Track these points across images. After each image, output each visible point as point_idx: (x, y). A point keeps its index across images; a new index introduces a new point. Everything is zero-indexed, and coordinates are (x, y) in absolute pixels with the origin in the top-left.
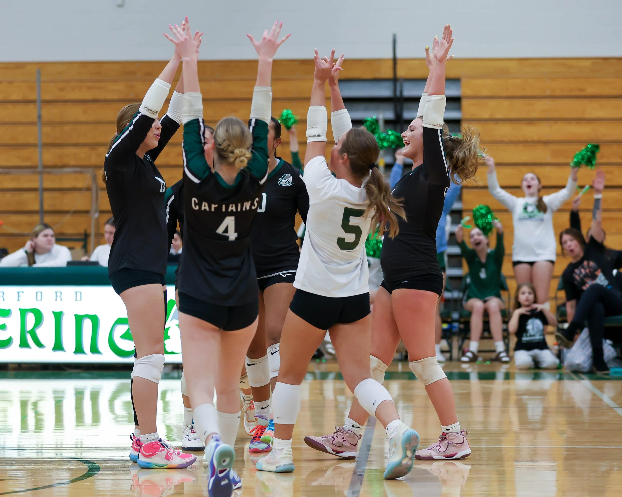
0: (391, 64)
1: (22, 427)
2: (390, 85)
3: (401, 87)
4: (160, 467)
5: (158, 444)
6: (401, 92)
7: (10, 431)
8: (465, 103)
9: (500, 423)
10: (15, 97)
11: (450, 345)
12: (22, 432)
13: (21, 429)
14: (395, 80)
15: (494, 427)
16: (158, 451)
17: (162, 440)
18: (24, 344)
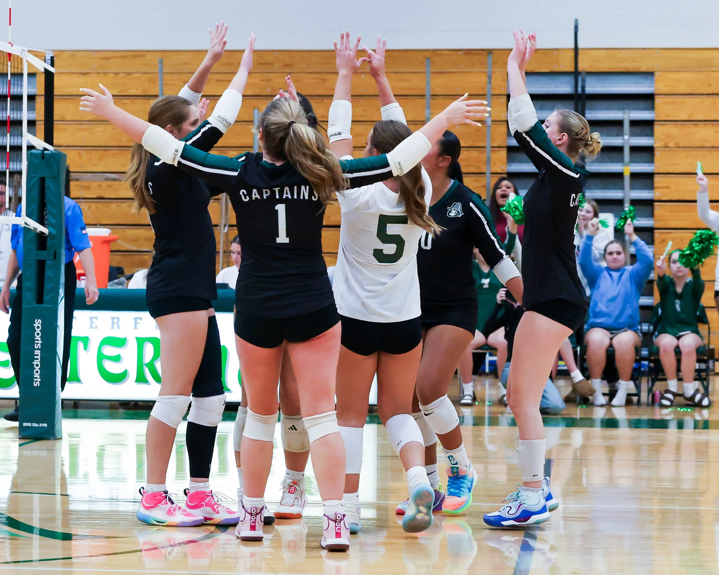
0: (572, 54)
1: (137, 476)
2: (570, 79)
3: (583, 81)
4: (160, 523)
5: (162, 496)
6: (583, 88)
7: (124, 480)
8: (658, 100)
9: (696, 481)
10: (132, 92)
11: (638, 387)
12: (137, 482)
13: (137, 479)
14: (576, 74)
15: (687, 486)
16: (160, 503)
17: (168, 493)
18: (141, 379)
